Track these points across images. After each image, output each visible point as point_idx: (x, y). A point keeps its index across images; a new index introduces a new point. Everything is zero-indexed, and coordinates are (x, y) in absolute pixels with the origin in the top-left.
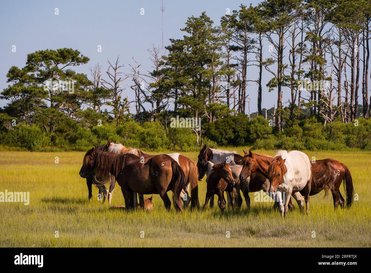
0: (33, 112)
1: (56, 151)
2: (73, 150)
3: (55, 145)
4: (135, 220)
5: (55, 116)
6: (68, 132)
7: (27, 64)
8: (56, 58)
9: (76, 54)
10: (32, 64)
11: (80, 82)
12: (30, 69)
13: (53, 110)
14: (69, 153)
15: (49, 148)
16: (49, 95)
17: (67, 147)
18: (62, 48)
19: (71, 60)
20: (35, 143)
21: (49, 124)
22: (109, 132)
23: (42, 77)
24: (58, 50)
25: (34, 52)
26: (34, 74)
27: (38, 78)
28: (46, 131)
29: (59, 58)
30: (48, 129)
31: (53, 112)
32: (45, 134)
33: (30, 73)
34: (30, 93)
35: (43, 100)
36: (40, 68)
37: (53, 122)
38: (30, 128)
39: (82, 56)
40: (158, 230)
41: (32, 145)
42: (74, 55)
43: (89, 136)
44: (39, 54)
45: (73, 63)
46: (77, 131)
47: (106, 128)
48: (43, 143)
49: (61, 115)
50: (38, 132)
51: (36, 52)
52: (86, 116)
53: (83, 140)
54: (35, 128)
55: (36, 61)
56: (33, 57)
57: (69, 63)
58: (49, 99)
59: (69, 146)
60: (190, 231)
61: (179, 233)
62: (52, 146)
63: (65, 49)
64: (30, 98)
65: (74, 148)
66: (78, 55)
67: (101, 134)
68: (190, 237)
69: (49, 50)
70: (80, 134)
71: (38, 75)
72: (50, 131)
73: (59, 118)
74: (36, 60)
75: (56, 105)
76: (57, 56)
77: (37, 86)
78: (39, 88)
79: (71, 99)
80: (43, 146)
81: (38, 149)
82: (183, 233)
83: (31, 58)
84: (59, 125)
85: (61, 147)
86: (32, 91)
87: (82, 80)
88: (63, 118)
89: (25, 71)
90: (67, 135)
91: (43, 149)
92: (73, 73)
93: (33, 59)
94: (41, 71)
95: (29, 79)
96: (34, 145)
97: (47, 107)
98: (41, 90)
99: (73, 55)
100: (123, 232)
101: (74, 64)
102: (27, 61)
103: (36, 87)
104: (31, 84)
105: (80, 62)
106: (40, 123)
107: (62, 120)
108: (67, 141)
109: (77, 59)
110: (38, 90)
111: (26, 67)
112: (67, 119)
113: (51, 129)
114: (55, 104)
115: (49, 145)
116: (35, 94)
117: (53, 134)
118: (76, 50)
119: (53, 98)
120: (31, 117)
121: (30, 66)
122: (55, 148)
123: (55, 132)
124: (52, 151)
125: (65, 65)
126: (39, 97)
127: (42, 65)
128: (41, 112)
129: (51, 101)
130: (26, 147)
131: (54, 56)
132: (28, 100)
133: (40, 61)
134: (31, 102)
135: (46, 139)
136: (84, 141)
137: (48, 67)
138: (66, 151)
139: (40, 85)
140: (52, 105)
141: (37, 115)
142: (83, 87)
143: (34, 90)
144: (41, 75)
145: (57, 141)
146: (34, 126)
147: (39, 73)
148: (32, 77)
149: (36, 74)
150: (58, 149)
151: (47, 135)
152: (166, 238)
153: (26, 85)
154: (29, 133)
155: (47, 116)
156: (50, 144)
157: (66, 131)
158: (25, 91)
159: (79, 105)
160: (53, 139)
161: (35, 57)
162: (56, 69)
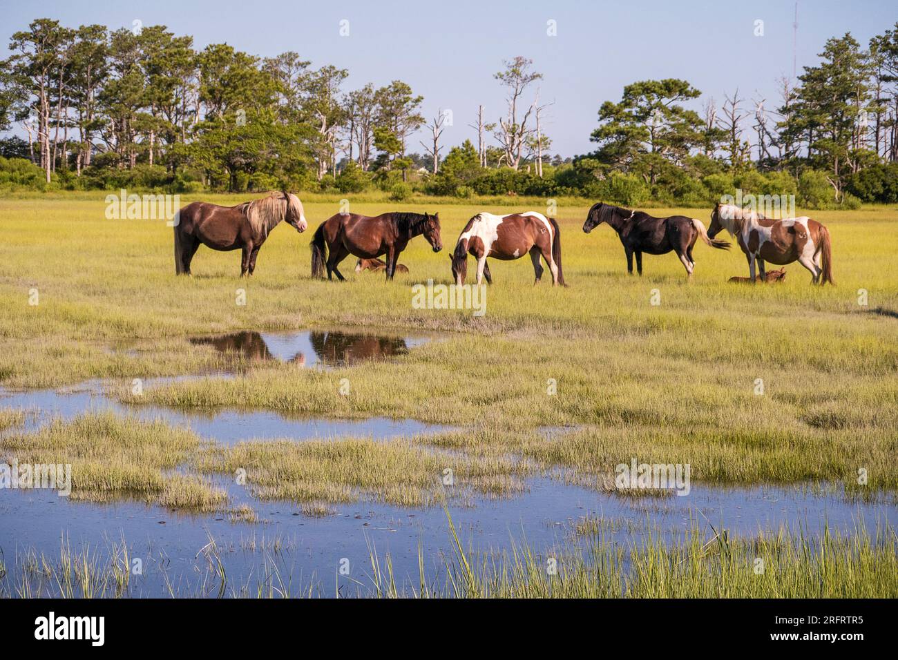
0: (630, 158)
1: (658, 207)
2: (680, 206)
3: (657, 199)
4: (755, 296)
5: (657, 163)
6: (673, 184)
7: (623, 98)
8: (660, 92)
9: (684, 86)
10: (630, 99)
11: (689, 121)
12: (627, 104)
13: (655, 155)
14: (674, 209)
15: (649, 203)
16: (651, 137)
17: (671, 202)
18: (668, 78)
19: (678, 93)
20: (632, 197)
21: (650, 173)
22: (724, 184)
23: (642, 115)
24: (662, 81)
25: (633, 84)
26: (631, 112)
27: (637, 116)
28: (646, 182)
29: (663, 91)
30: (648, 179)
31: (655, 159)
32: (644, 185)
33: (626, 110)
34: (626, 135)
35: (643, 143)
36: (640, 104)
37: (654, 170)
38: (626, 178)
39: (692, 88)
40: (782, 308)
41: (628, 200)
42: (683, 87)
43: (700, 189)
44: (639, 85)
45: (681, 97)
46: (684, 183)
47: (721, 180)
48: (642, 197)
49: (665, 163)
50: (635, 183)
51: (635, 84)
52: (695, 164)
53: (692, 193)
54: (632, 178)
55: (635, 95)
56: (630, 90)
57: (675, 97)
58: (650, 142)
59: (675, 201)
60: (819, 310)
61: (806, 313)
62: (652, 200)
63: (671, 80)
64: (626, 141)
65: (680, 203)
66: (687, 87)
67: (714, 186)
68: (820, 316)
69: (651, 81)
70: (688, 186)
71: (637, 112)
72: (651, 182)
73: (662, 166)
74: (635, 93)
75: (659, 150)
76: (661, 88)
77: (635, 125)
78: (637, 128)
79: (678, 142)
80: (641, 201)
81: (636, 204)
82: (812, 311)
83: (628, 91)
84: (662, 174)
85: (664, 202)
86: (628, 132)
87: (692, 119)
88: (668, 166)
89: (621, 107)
90: (672, 187)
91: (642, 204)
92: (681, 110)
93: (631, 92)
94: (640, 107)
95: (626, 117)
96: (631, 199)
97: (647, 153)
98: (640, 131)
99: (680, 87)
100: (741, 310)
101: (682, 99)
102: (623, 95)
103: (635, 127)
104: (628, 123)
105: (689, 96)
106: (639, 172)
107: (666, 168)
108: (672, 195)
109: (686, 93)
110: (636, 131)
111: (623, 102)
112: (672, 168)
113: (652, 178)
114: (657, 148)
115: (649, 199)
116: (633, 136)
117: (654, 186)
118: (685, 82)
119: (655, 140)
120: (628, 164)
121: (628, 101)
122: (656, 203)
123: (658, 182)
124: (653, 207)
125: (671, 100)
126: (638, 139)
127: (642, 100)
128: (640, 158)
129: (652, 144)
130: (620, 202)
131: (656, 89)
132: (623, 144)
133: (639, 94)
134: (628, 147)
135: (647, 192)
136: (693, 195)
137: (650, 102)
138: (670, 207)
139: (639, 125)
140: (654, 149)
141: (635, 161)
142: (692, 127)
143: (632, 131)
144: (641, 112)
145: (659, 195)
146: (631, 175)
147: (638, 109)
148: (629, 115)
149: (634, 111)
150: (660, 205)
151: (646, 187)
152: (792, 317)
153: (622, 125)
154: (625, 184)
155: (648, 164)
156: (651, 198)
157: (670, 183)
158: (620, 133)
159: (687, 149)
160: (654, 192)
161: (633, 89)
162: (659, 106)
